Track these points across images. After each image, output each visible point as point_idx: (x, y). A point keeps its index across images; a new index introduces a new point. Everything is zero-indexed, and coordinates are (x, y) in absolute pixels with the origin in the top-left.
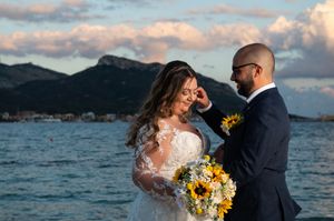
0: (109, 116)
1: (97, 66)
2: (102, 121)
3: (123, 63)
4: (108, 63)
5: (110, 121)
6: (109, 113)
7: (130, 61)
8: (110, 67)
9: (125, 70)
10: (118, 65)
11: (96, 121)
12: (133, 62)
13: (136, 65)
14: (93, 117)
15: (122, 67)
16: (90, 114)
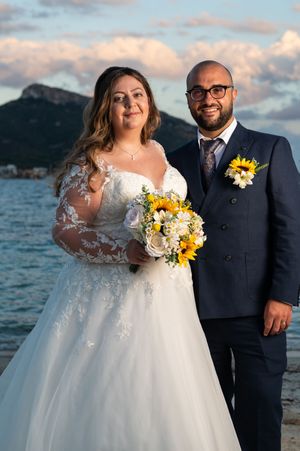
0: (36, 170)
1: (20, 100)
2: (28, 177)
3: (57, 96)
4: (36, 96)
5: (39, 177)
6: (38, 166)
7: (66, 92)
8: (39, 101)
9: (60, 106)
10: (49, 99)
11: (19, 176)
12: (72, 95)
13: (76, 99)
14: (15, 172)
15: (56, 102)
16: (11, 167)
